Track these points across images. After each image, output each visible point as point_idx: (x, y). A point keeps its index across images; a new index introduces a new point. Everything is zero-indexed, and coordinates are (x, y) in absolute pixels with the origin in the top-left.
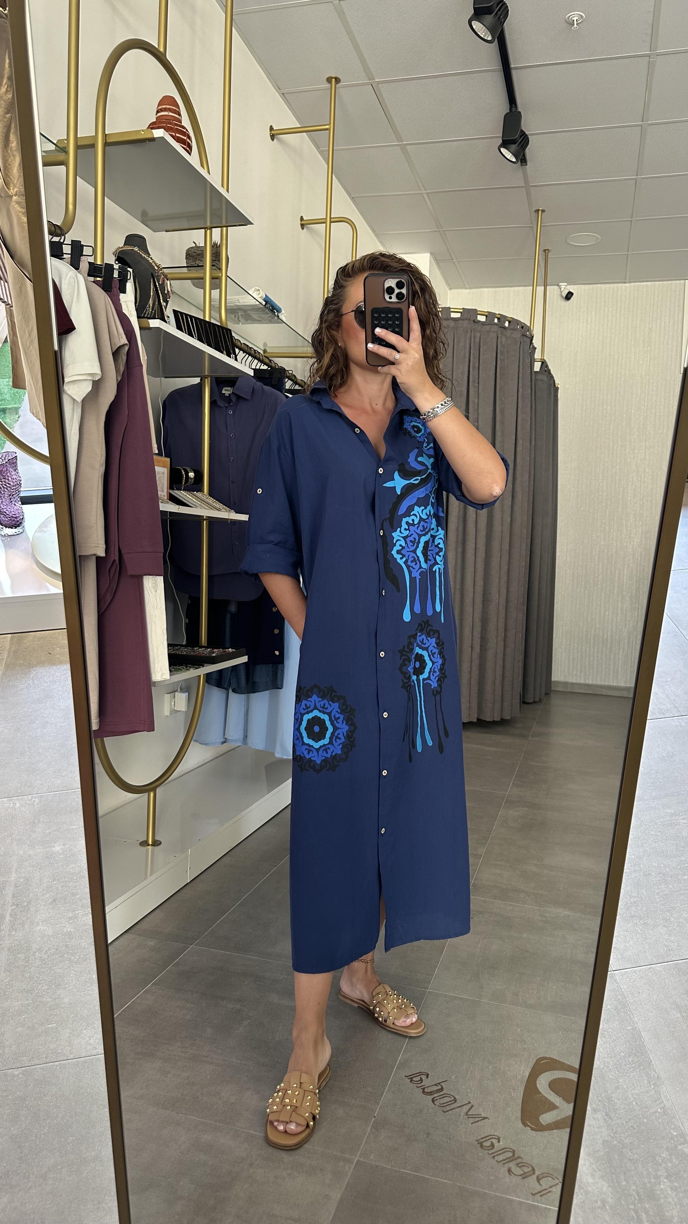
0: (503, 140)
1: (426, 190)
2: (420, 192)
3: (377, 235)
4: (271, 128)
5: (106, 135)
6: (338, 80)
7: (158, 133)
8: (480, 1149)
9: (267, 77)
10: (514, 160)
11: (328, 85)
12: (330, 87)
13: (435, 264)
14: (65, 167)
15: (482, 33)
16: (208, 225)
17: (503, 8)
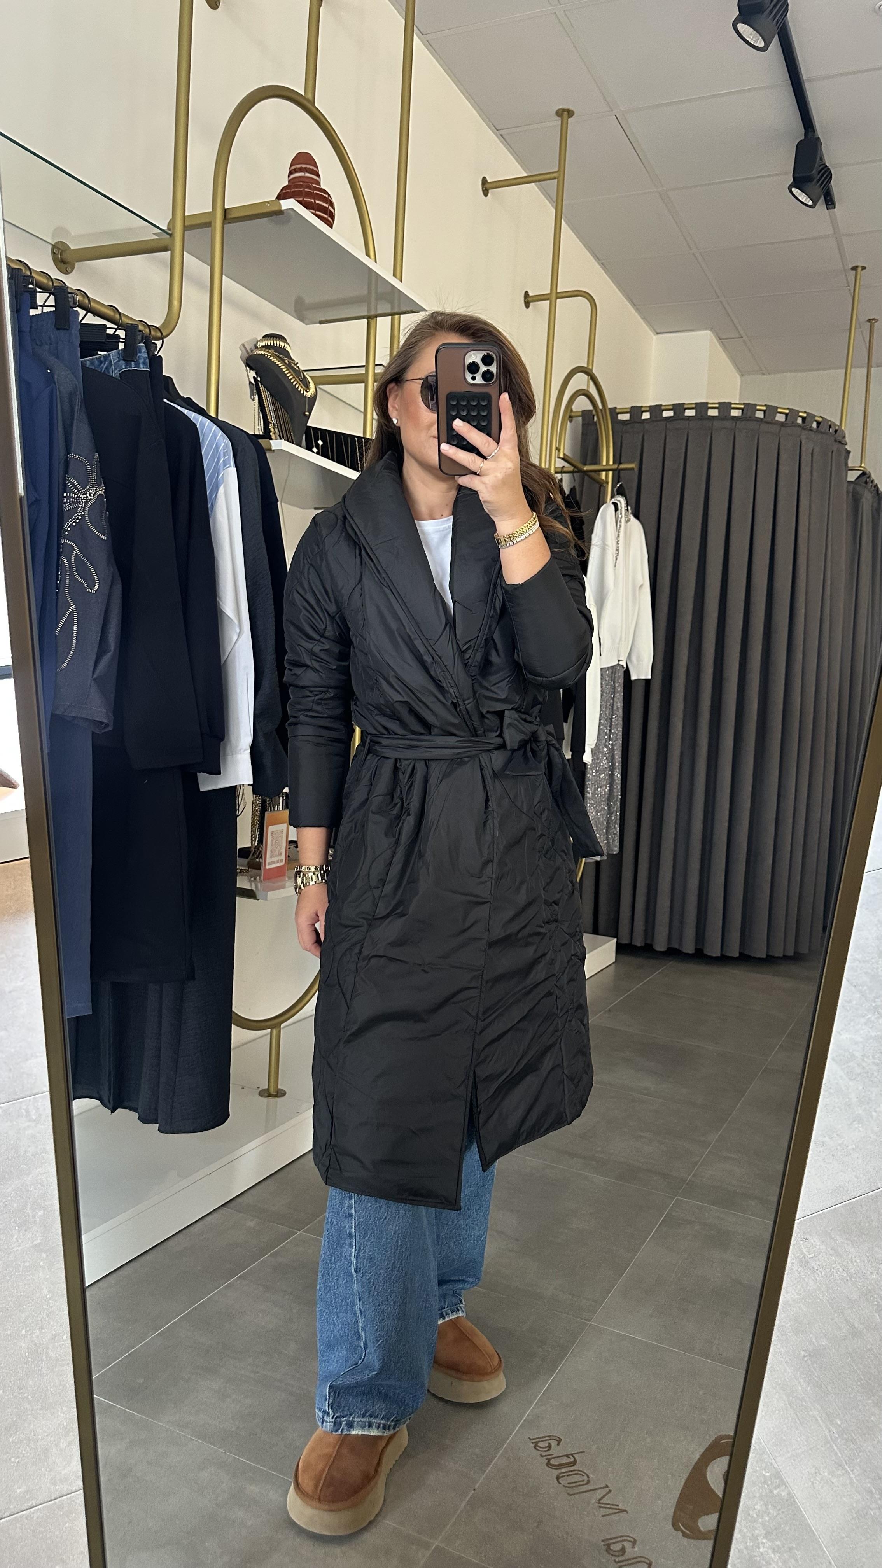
0: (794, 178)
1: (698, 248)
2: (692, 251)
3: (638, 309)
4: (484, 180)
5: (225, 210)
6: (570, 113)
7: (289, 205)
8: (605, 1553)
10: (810, 203)
11: (558, 120)
12: (559, 122)
13: (717, 344)
14: (169, 252)
15: (755, 39)
16: (374, 312)
17: (779, 5)
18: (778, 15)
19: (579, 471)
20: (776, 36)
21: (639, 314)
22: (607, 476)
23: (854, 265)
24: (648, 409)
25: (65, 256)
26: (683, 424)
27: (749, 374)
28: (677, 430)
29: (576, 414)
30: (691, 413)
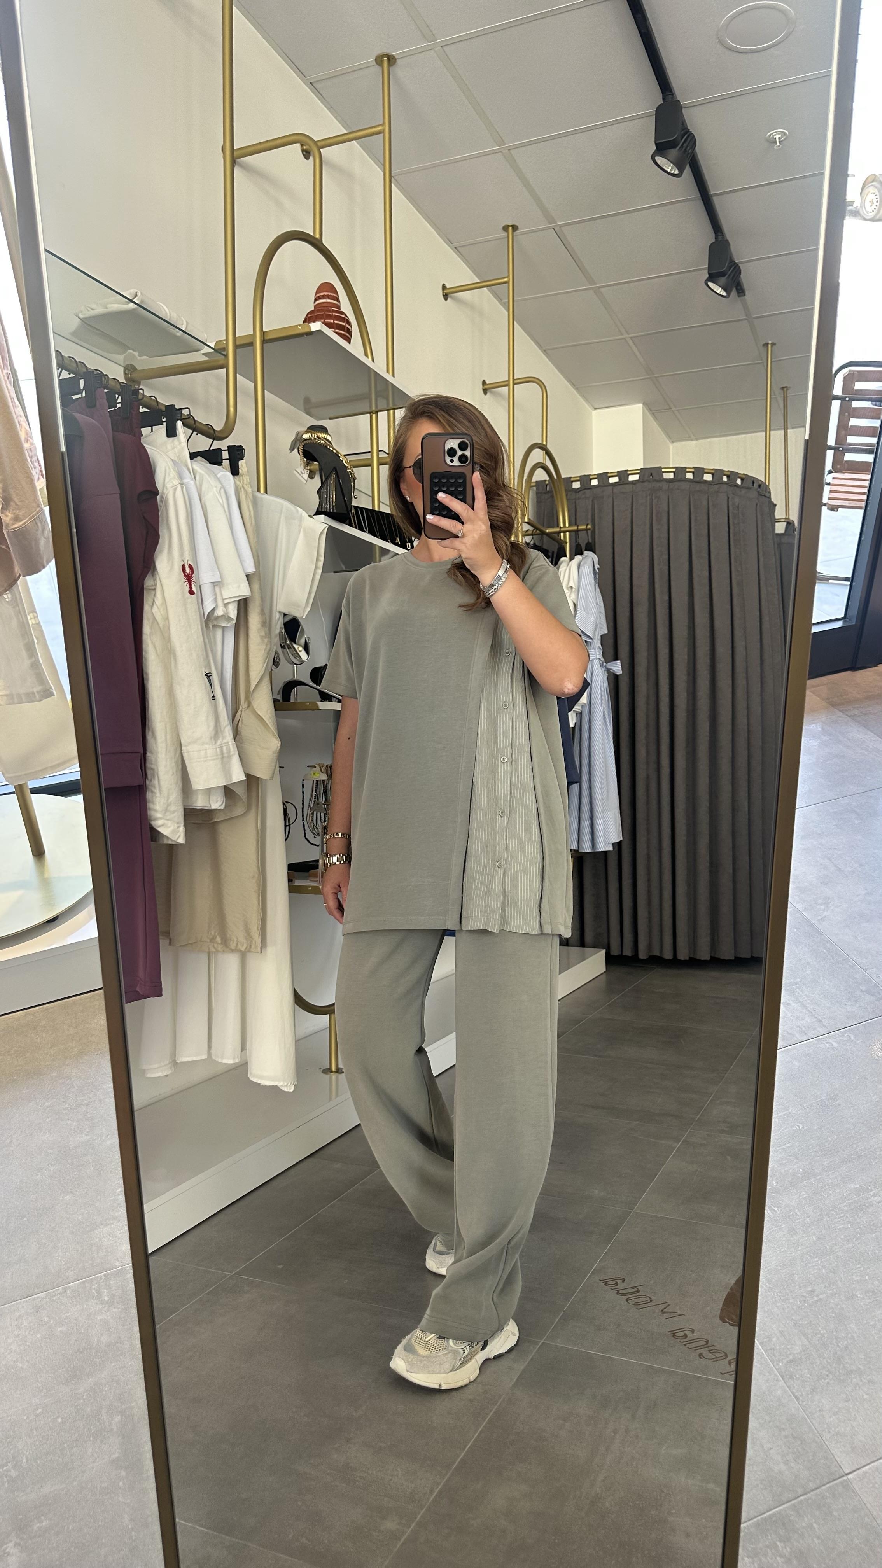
0: (709, 274)
1: (628, 334)
2: (623, 337)
3: (577, 388)
4: (444, 288)
5: (264, 332)
6: (515, 228)
7: (316, 326)
9: (437, 232)
10: (725, 294)
11: (504, 234)
12: (507, 236)
13: (650, 416)
14: (225, 369)
15: (670, 168)
16: (374, 408)
17: (689, 140)
18: (688, 148)
19: (543, 533)
20: (688, 166)
21: (579, 393)
22: (565, 536)
23: (764, 342)
24: (596, 476)
25: (133, 376)
26: (628, 488)
27: (680, 441)
28: (623, 493)
29: (534, 484)
30: (636, 478)
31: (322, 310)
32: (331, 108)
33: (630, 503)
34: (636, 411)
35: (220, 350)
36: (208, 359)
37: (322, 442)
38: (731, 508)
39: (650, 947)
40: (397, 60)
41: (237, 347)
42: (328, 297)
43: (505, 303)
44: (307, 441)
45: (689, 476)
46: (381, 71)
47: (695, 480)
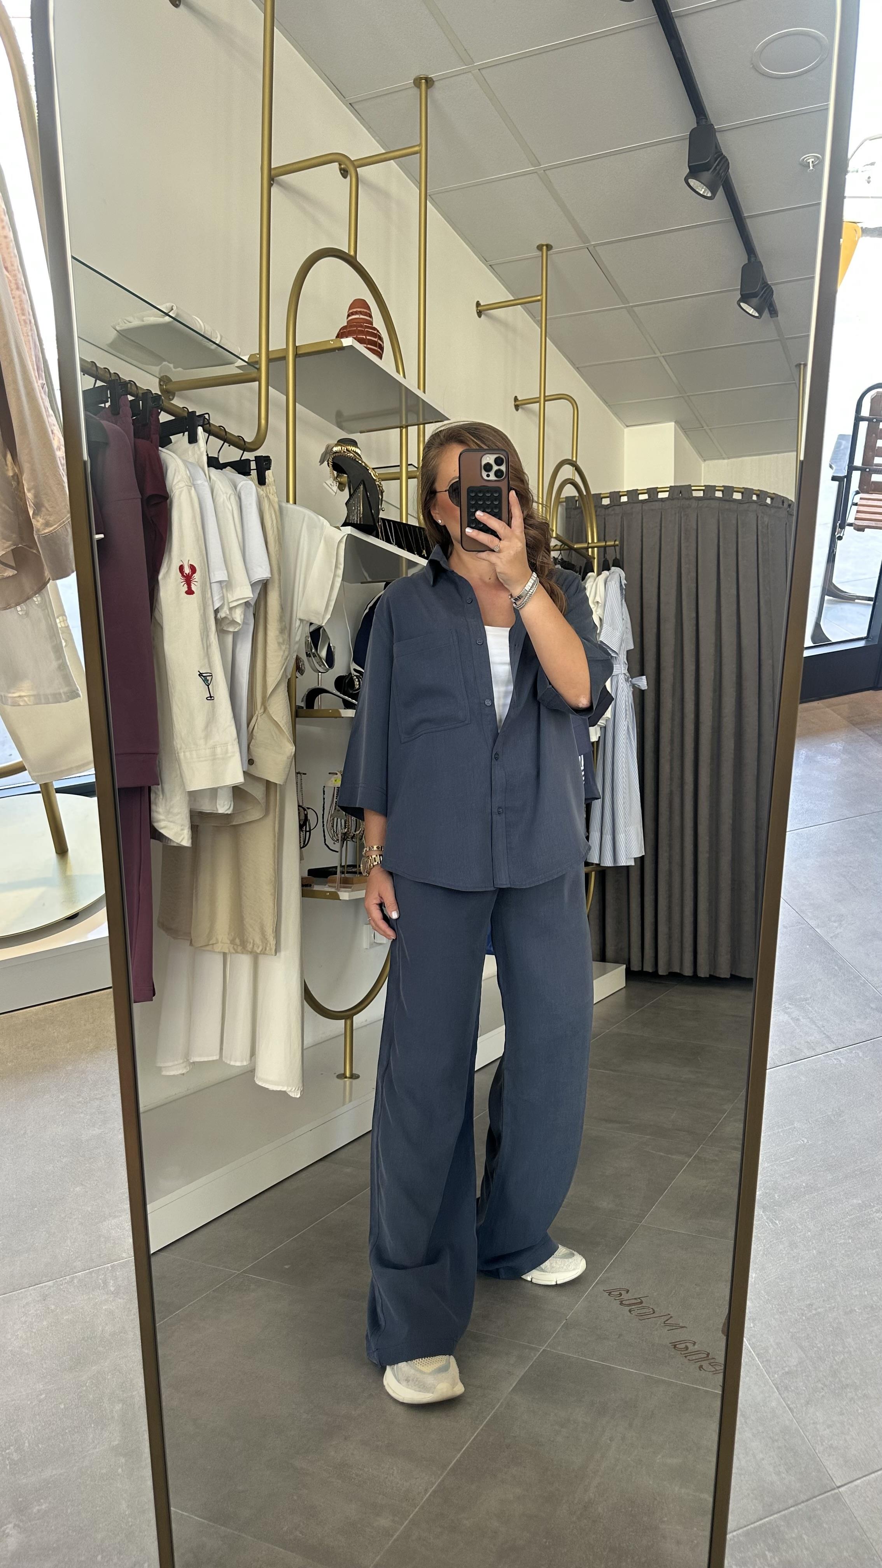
0: (741, 295)
1: (661, 353)
2: (656, 356)
3: (609, 405)
4: (478, 304)
5: (297, 347)
6: (549, 247)
7: (347, 342)
9: (472, 250)
10: (757, 315)
11: (539, 253)
12: (541, 255)
13: (682, 434)
14: (258, 382)
15: (703, 190)
16: (404, 423)
17: (722, 162)
18: (721, 172)
19: (571, 549)
20: (721, 187)
21: (611, 411)
22: (593, 552)
23: (798, 363)
24: (625, 493)
25: (168, 387)
26: (657, 505)
27: (711, 459)
28: (652, 510)
29: (564, 500)
30: (665, 495)
31: (355, 326)
32: (369, 128)
33: (658, 520)
34: (668, 428)
35: (253, 363)
36: (242, 372)
37: (352, 455)
38: (760, 528)
39: (669, 962)
40: (436, 83)
41: (269, 360)
42: (361, 313)
43: (538, 321)
44: (337, 454)
45: (719, 494)
46: (419, 93)
47: (724, 498)
